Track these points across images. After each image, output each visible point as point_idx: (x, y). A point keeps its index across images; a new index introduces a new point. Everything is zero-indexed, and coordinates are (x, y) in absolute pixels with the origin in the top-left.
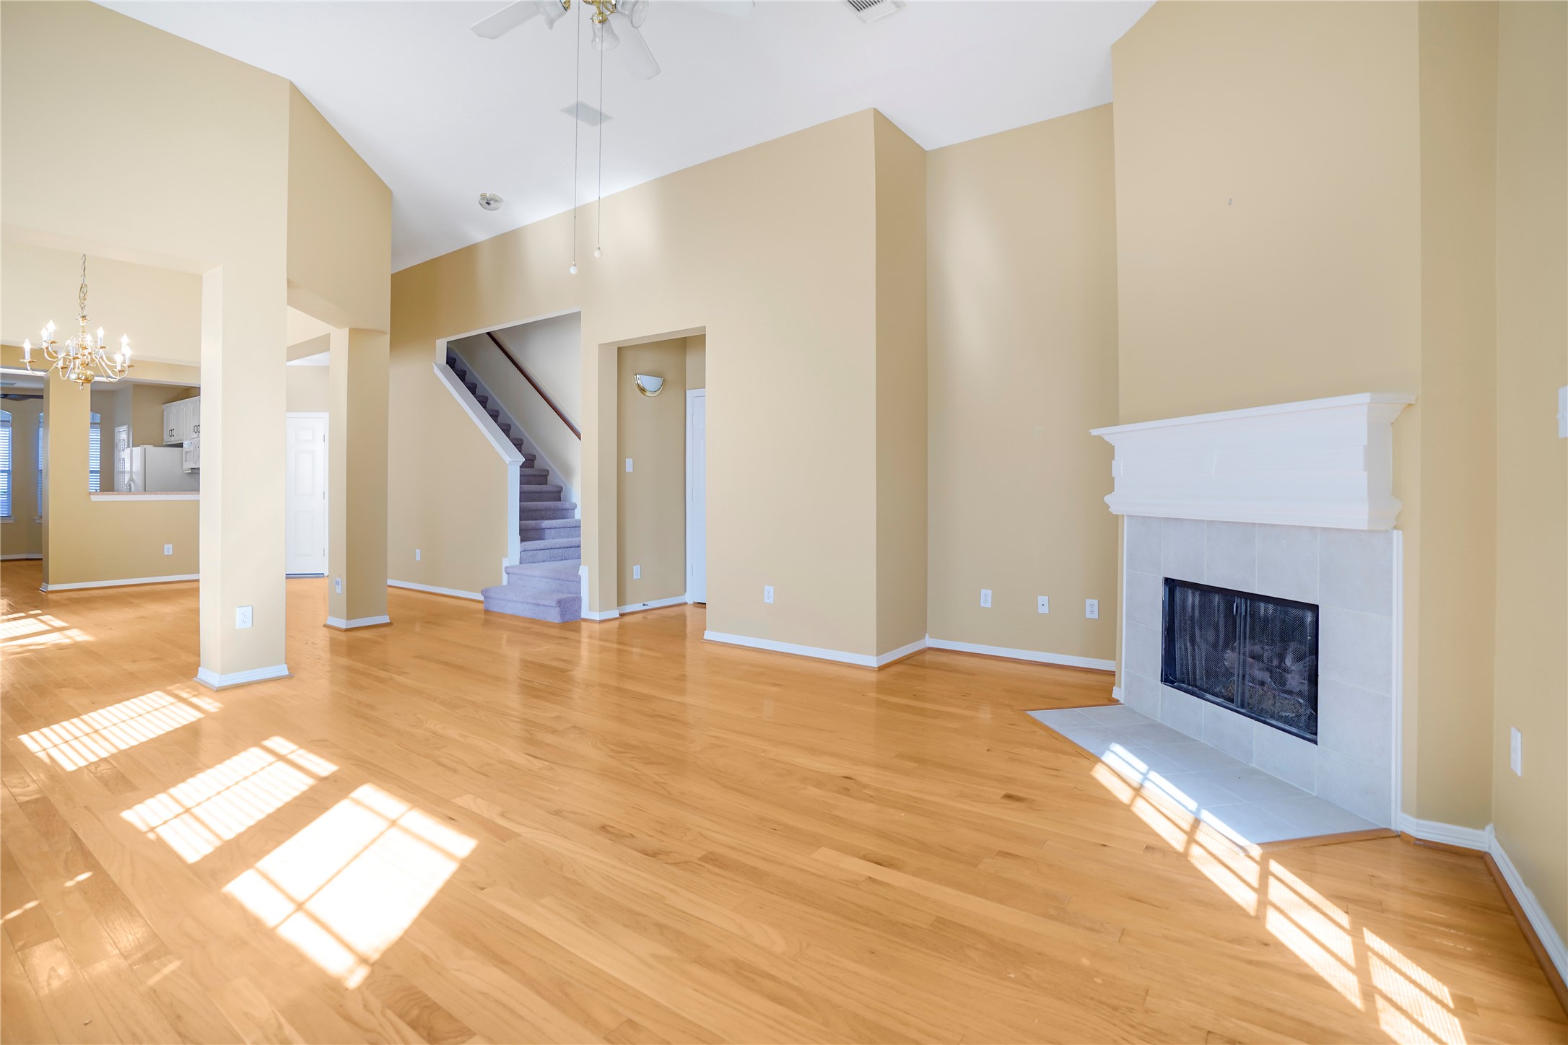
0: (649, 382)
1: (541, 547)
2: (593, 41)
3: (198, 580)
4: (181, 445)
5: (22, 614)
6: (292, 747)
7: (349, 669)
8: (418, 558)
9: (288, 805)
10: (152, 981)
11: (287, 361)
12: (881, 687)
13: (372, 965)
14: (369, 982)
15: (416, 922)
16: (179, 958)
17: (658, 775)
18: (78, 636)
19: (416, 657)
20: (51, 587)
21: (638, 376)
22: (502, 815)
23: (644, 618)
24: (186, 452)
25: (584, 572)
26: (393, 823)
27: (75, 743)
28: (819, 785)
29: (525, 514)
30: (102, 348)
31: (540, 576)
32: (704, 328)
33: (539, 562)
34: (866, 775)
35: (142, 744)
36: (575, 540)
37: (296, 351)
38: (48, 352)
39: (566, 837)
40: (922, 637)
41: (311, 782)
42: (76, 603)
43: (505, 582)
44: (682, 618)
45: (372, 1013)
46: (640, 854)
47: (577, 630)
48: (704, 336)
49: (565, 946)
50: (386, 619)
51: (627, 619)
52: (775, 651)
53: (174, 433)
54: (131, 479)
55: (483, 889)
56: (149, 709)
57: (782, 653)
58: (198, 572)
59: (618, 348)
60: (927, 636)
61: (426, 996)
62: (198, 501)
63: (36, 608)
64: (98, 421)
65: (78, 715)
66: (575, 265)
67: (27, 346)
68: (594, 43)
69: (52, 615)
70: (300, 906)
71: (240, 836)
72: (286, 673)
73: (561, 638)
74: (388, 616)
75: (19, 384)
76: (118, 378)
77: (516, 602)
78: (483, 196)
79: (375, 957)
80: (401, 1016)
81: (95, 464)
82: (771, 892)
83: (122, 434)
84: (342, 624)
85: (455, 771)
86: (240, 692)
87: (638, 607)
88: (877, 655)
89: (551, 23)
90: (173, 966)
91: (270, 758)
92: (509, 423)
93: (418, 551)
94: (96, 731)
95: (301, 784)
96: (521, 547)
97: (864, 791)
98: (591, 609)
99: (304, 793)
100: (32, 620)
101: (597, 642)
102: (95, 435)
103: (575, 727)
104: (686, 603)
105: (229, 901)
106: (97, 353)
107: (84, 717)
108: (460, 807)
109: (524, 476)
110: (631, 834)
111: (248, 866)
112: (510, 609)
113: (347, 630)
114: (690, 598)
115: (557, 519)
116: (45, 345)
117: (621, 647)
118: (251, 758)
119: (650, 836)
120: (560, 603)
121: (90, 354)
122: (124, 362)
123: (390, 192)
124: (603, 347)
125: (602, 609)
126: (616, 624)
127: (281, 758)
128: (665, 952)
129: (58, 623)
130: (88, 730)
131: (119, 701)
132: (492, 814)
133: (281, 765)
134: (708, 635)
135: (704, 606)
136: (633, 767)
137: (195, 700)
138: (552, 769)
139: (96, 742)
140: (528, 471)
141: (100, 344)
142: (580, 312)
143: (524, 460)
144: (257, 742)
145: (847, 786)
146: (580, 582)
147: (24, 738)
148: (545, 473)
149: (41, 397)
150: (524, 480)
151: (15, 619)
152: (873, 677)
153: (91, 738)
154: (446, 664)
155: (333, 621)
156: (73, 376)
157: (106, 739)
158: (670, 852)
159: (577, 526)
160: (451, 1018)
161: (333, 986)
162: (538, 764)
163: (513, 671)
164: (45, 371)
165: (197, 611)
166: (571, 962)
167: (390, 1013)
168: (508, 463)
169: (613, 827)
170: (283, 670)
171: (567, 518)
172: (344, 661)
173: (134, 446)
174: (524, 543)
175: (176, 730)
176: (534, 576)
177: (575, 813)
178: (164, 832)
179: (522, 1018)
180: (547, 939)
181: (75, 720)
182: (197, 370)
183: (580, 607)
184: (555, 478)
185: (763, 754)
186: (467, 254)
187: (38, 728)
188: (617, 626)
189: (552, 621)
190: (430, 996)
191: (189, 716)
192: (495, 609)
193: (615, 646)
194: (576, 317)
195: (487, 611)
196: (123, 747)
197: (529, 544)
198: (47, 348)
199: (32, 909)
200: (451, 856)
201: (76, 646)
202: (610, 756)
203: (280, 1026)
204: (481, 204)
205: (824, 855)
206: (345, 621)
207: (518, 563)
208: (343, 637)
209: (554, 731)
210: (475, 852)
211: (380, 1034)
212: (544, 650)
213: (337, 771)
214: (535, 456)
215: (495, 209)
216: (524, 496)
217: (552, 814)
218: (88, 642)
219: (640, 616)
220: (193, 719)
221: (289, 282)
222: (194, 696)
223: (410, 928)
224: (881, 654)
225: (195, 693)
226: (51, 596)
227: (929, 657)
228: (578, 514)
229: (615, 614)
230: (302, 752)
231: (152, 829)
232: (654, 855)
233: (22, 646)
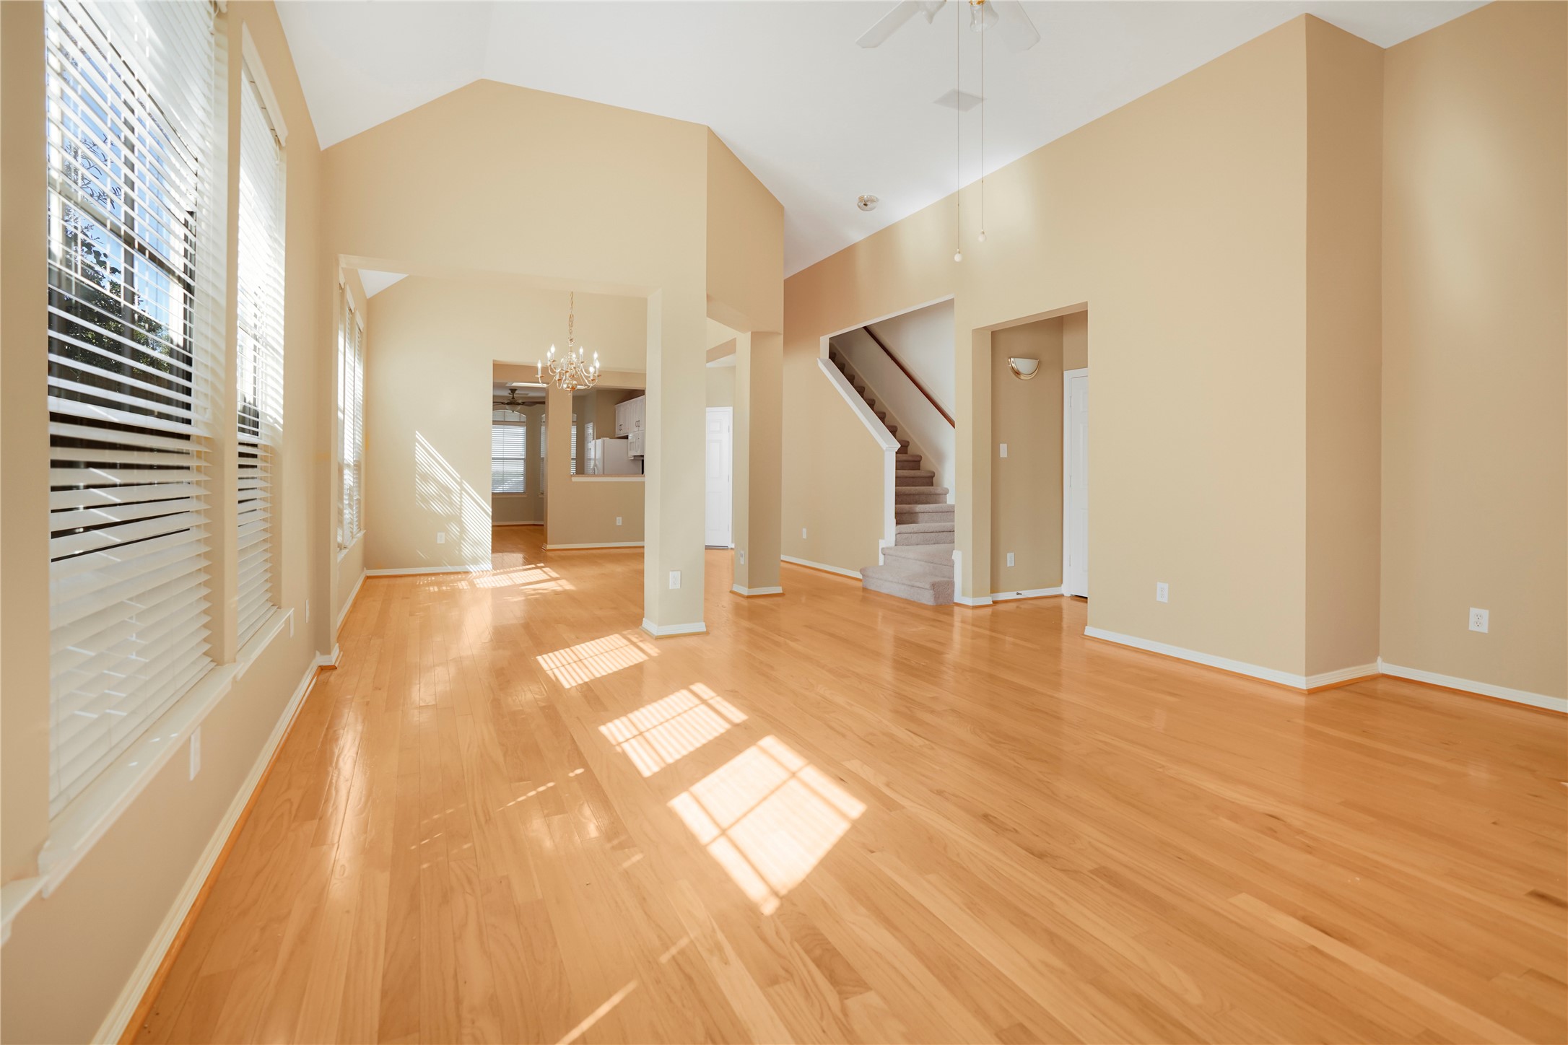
0: (1023, 365)
1: (915, 530)
2: (971, 24)
3: (643, 547)
4: (626, 437)
5: (533, 566)
6: (712, 694)
7: (750, 630)
8: (805, 536)
9: (710, 742)
10: (626, 865)
11: (708, 361)
12: (1310, 713)
13: (781, 898)
14: (780, 912)
15: (816, 869)
16: (642, 852)
17: (1040, 772)
18: (566, 585)
19: (806, 626)
20: (549, 547)
21: (1012, 359)
22: (888, 785)
23: (1017, 607)
24: (631, 443)
25: (957, 556)
26: (793, 775)
27: (568, 667)
28: (1234, 817)
29: (900, 498)
30: (582, 362)
31: (915, 558)
32: (1086, 304)
33: (913, 545)
34: (1296, 816)
35: (609, 674)
36: (947, 525)
37: (713, 354)
38: (551, 368)
39: (949, 819)
40: (1373, 660)
41: (727, 726)
42: (563, 560)
43: (881, 563)
44: (1059, 610)
45: (783, 942)
46: (1024, 852)
47: (951, 614)
48: (1086, 312)
49: (952, 928)
50: (779, 590)
51: (1000, 607)
52: (1168, 656)
53: (622, 427)
54: (595, 465)
55: (872, 852)
56: (612, 648)
57: (1178, 659)
58: (643, 539)
59: (992, 332)
60: (1379, 659)
61: (827, 939)
62: (644, 482)
63: (540, 562)
64: (575, 420)
65: (569, 646)
66: (959, 252)
67: (539, 365)
68: (973, 26)
69: (550, 568)
70: (724, 832)
71: (677, 762)
72: (703, 629)
73: (934, 620)
74: (781, 588)
75: (531, 394)
76: (591, 385)
77: (892, 582)
78: (861, 199)
79: (783, 892)
80: (808, 952)
81: (573, 455)
82: (1179, 930)
83: (590, 430)
84: (745, 591)
85: (844, 736)
86: (672, 642)
87: (1011, 595)
88: (1307, 674)
89: (931, 17)
90: (638, 857)
91: (697, 701)
92: (884, 411)
93: (804, 530)
94: (580, 660)
95: (720, 727)
96: (896, 530)
97: (1297, 837)
98: (964, 594)
99: (722, 735)
100: (539, 570)
101: (969, 627)
102: (574, 432)
103: (953, 711)
104: (1062, 596)
105: (672, 814)
106: (579, 367)
107: (572, 648)
108: (849, 770)
109: (900, 461)
110: (1014, 829)
111: (685, 789)
112: (885, 588)
113: (749, 597)
114: (1067, 589)
115: (930, 503)
116: (549, 363)
117: (994, 634)
118: (680, 699)
119: (1034, 834)
120: (934, 586)
121: (574, 368)
122: (595, 373)
123: (780, 208)
124: (977, 332)
125: (975, 594)
126: (989, 611)
127: (704, 702)
128: (1057, 963)
129: (554, 575)
130: (576, 659)
131: (593, 639)
132: (879, 782)
133: (703, 707)
134: (1089, 631)
135: (1085, 600)
136: (1014, 760)
137: (641, 645)
138: (933, 749)
139: (580, 668)
140: (903, 457)
141: (581, 360)
142: (953, 299)
143: (899, 446)
144: (686, 685)
145: (1272, 826)
146: (953, 567)
147: (539, 658)
148: (919, 459)
149: (544, 403)
150: (900, 465)
151: (530, 569)
152: (1301, 701)
153: (577, 665)
154: (832, 635)
155: (737, 589)
156: (565, 386)
157: (587, 668)
158: (1057, 857)
159: (950, 511)
160: (849, 967)
161: (751, 909)
162: (918, 742)
163: (888, 648)
164: (548, 384)
165: (641, 573)
166: (958, 945)
167: (796, 945)
168: (884, 449)
169: (995, 818)
170: (701, 627)
171: (939, 503)
172: (745, 623)
173: (597, 439)
174: (899, 526)
175: (630, 667)
176: (909, 559)
177: (957, 797)
178: (626, 746)
179: (914, 988)
180: (934, 916)
181: (567, 650)
182: (643, 376)
183: (953, 591)
184: (928, 464)
185: (1161, 770)
186: (847, 255)
187: (547, 653)
188: (990, 613)
189: (926, 603)
190: (830, 939)
191: (638, 657)
192: (872, 588)
193: (988, 632)
194: (949, 304)
195: (865, 589)
196: (598, 675)
197: (904, 527)
198: (550, 366)
199: (551, 787)
200: (843, 815)
201: (565, 592)
202: (990, 745)
203: (714, 930)
204: (859, 207)
205: (1244, 901)
206: (747, 589)
207: (893, 544)
208: (745, 603)
209: (933, 712)
210: (864, 815)
211: (790, 962)
212: (917, 630)
213: (747, 720)
214: (908, 442)
215: (871, 209)
216: (900, 481)
217: (934, 793)
218: (572, 591)
219: (1014, 605)
220: (641, 660)
221: (708, 296)
222: (641, 641)
223: (811, 873)
224: (1311, 675)
225: (641, 639)
226: (548, 553)
227: (1381, 686)
228: (950, 499)
229: (988, 601)
230: (719, 699)
231: (619, 744)
232: (1041, 856)
233: (535, 590)
